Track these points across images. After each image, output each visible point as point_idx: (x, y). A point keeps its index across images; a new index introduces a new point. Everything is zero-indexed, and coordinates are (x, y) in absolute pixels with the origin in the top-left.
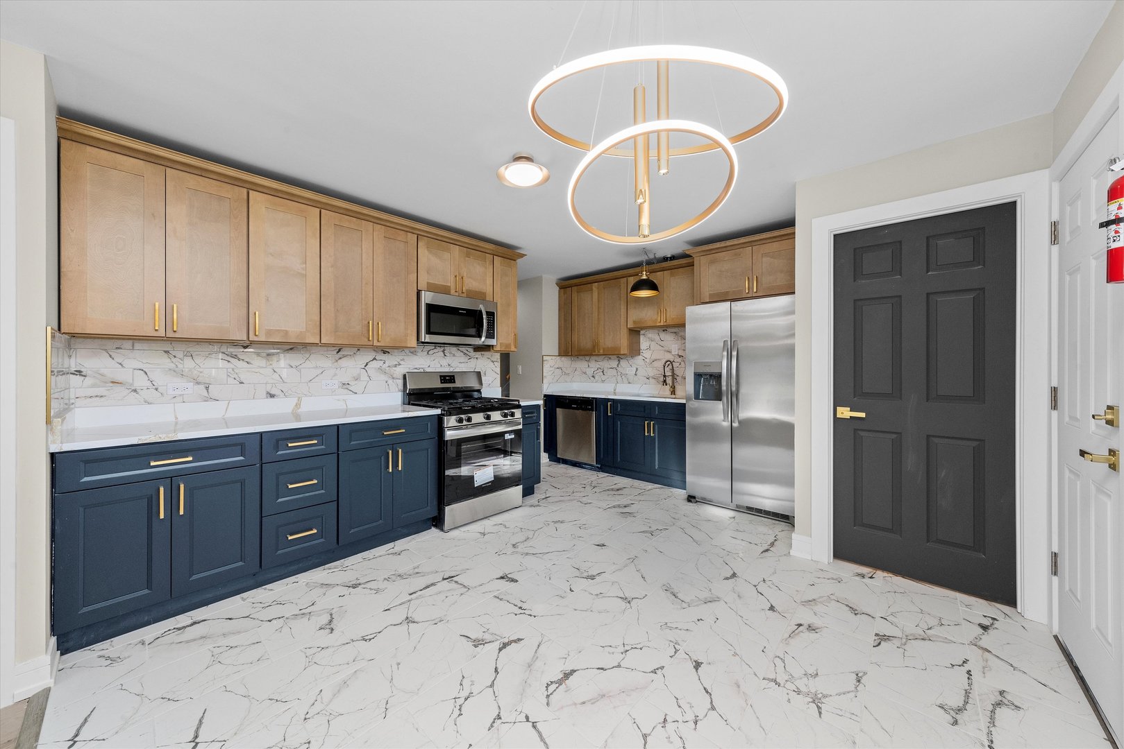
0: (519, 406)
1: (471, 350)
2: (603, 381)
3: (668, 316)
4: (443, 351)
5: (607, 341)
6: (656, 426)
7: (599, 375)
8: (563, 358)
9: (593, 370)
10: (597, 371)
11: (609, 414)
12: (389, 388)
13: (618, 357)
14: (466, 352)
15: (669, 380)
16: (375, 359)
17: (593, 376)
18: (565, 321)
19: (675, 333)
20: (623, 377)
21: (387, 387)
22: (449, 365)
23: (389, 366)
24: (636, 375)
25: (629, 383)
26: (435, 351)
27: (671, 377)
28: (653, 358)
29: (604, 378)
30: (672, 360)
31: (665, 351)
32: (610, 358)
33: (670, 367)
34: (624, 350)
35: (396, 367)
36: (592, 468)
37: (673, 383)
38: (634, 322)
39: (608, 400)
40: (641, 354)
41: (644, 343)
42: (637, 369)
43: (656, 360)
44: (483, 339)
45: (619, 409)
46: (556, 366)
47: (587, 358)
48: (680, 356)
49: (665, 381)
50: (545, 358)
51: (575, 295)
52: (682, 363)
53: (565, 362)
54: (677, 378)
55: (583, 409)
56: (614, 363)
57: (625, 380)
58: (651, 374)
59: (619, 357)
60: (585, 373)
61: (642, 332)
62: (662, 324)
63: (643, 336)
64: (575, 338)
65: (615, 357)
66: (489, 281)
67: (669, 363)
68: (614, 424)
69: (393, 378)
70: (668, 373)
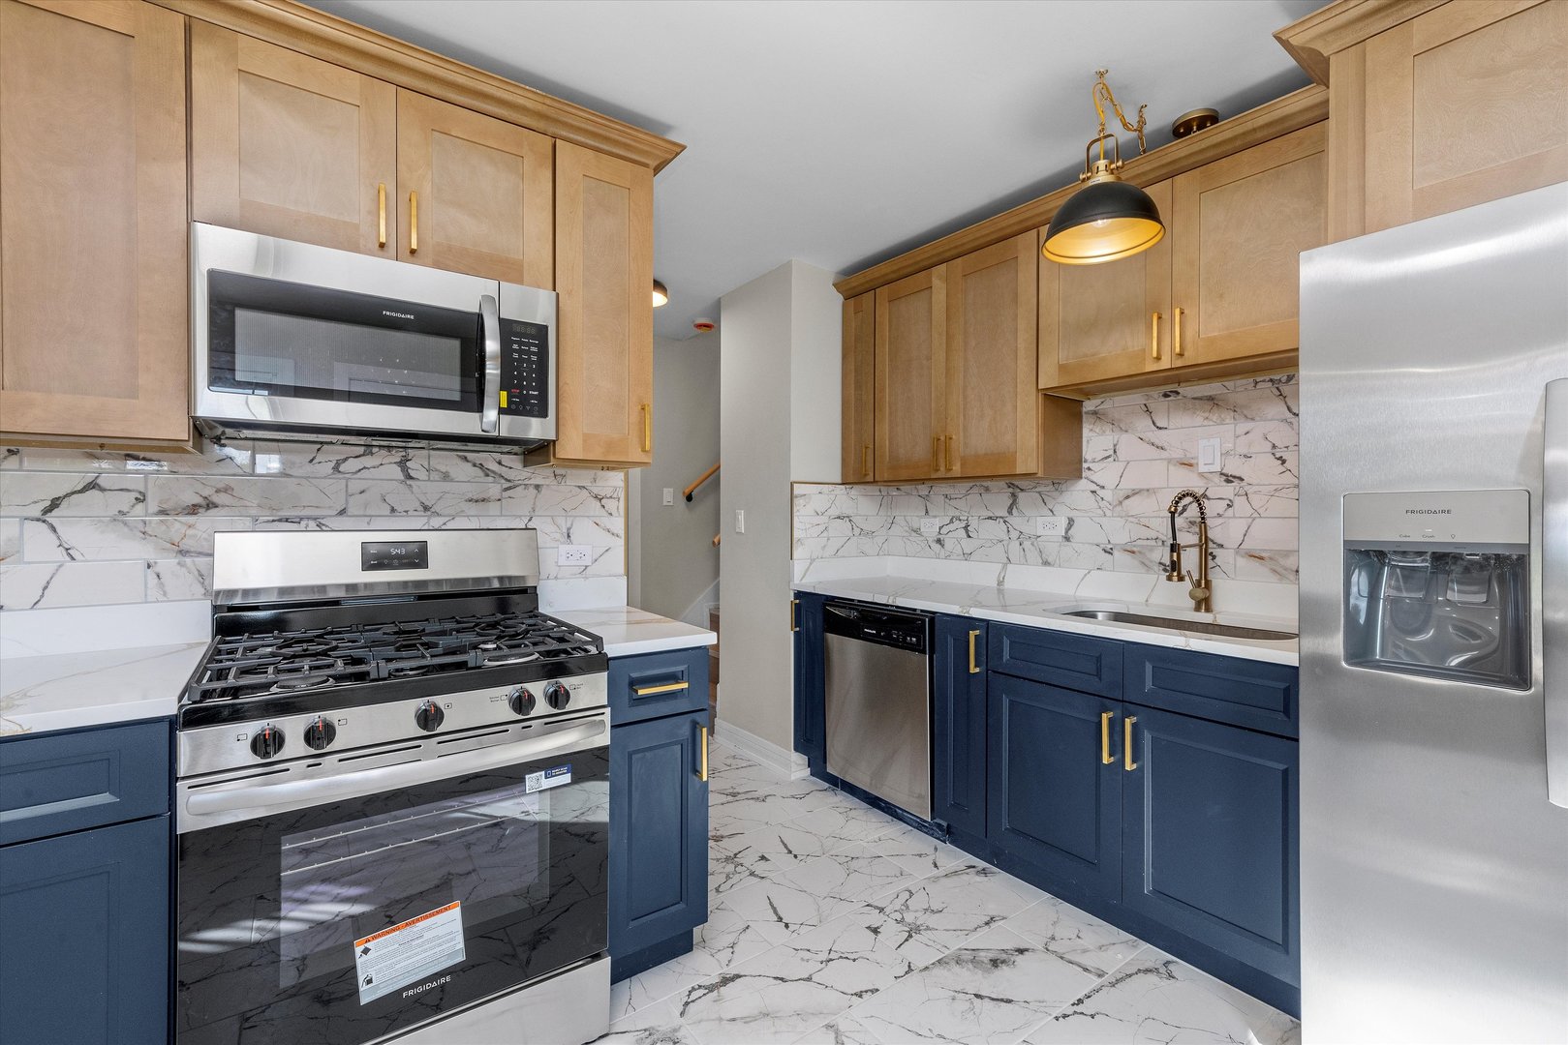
0: (601, 662)
1: (514, 462)
2: (967, 556)
3: (1190, 334)
4: (403, 464)
5: (975, 437)
6: (1147, 737)
7: (955, 538)
8: (856, 491)
9: (938, 523)
10: (952, 527)
11: (973, 670)
12: (161, 586)
13: (1010, 485)
14: (494, 467)
15: (1190, 560)
16: (93, 486)
17: (939, 541)
18: (858, 386)
19: (1211, 398)
20: (1027, 544)
21: (152, 580)
22: (426, 508)
23: (163, 512)
24: (1067, 539)
25: (1046, 563)
26: (367, 461)
27: (1196, 550)
28: (1128, 484)
29: (968, 545)
30: (1199, 492)
31: (1169, 461)
32: (987, 489)
33: (1193, 511)
34: (1028, 460)
35: (194, 513)
36: (920, 825)
37: (1204, 568)
38: (1063, 369)
39: (971, 622)
40: (1084, 475)
41: (1095, 441)
42: (1071, 522)
43: (1136, 492)
44: (491, 414)
45: (1006, 656)
46: (834, 512)
47: (923, 489)
48: (1229, 479)
49: (1175, 566)
50: (798, 489)
51: (883, 313)
52: (1240, 502)
53: (859, 503)
54: (1217, 552)
55: (894, 644)
56: (999, 501)
57: (1033, 555)
58: (1121, 538)
59: (1015, 483)
60: (917, 531)
61: (1089, 405)
62: (1165, 364)
63: (1092, 419)
64: (884, 430)
65: (1002, 484)
66: (537, 221)
67: (1189, 499)
68: (990, 708)
69: (181, 552)
70: (1187, 538)
